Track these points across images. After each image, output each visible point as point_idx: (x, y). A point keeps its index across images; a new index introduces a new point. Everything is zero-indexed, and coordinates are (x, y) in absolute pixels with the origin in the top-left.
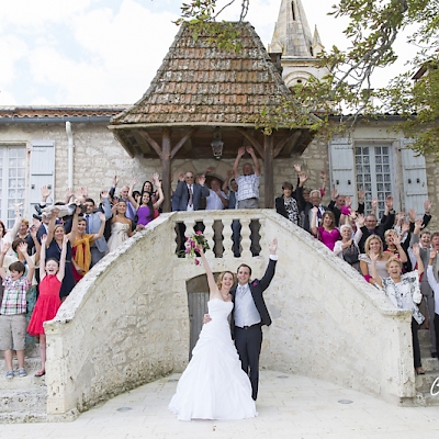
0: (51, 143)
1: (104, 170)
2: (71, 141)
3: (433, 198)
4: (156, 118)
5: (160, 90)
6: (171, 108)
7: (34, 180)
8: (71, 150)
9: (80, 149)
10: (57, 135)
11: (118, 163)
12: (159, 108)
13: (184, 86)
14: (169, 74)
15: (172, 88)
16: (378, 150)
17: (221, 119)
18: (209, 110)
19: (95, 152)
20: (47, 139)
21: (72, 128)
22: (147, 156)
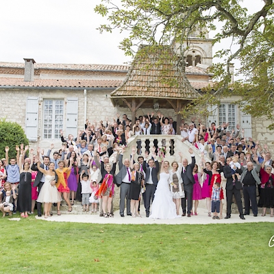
0: (77, 99)
1: (101, 112)
2: (86, 98)
3: (254, 130)
4: (130, 94)
5: (131, 79)
6: (136, 88)
7: (68, 116)
8: (86, 103)
9: (90, 102)
10: (79, 95)
11: (108, 109)
12: (131, 88)
13: (141, 77)
14: (134, 71)
15: (136, 78)
16: (230, 106)
17: (159, 95)
18: (153, 90)
19: (97, 104)
20: (74, 97)
21: (87, 92)
22: (121, 106)
